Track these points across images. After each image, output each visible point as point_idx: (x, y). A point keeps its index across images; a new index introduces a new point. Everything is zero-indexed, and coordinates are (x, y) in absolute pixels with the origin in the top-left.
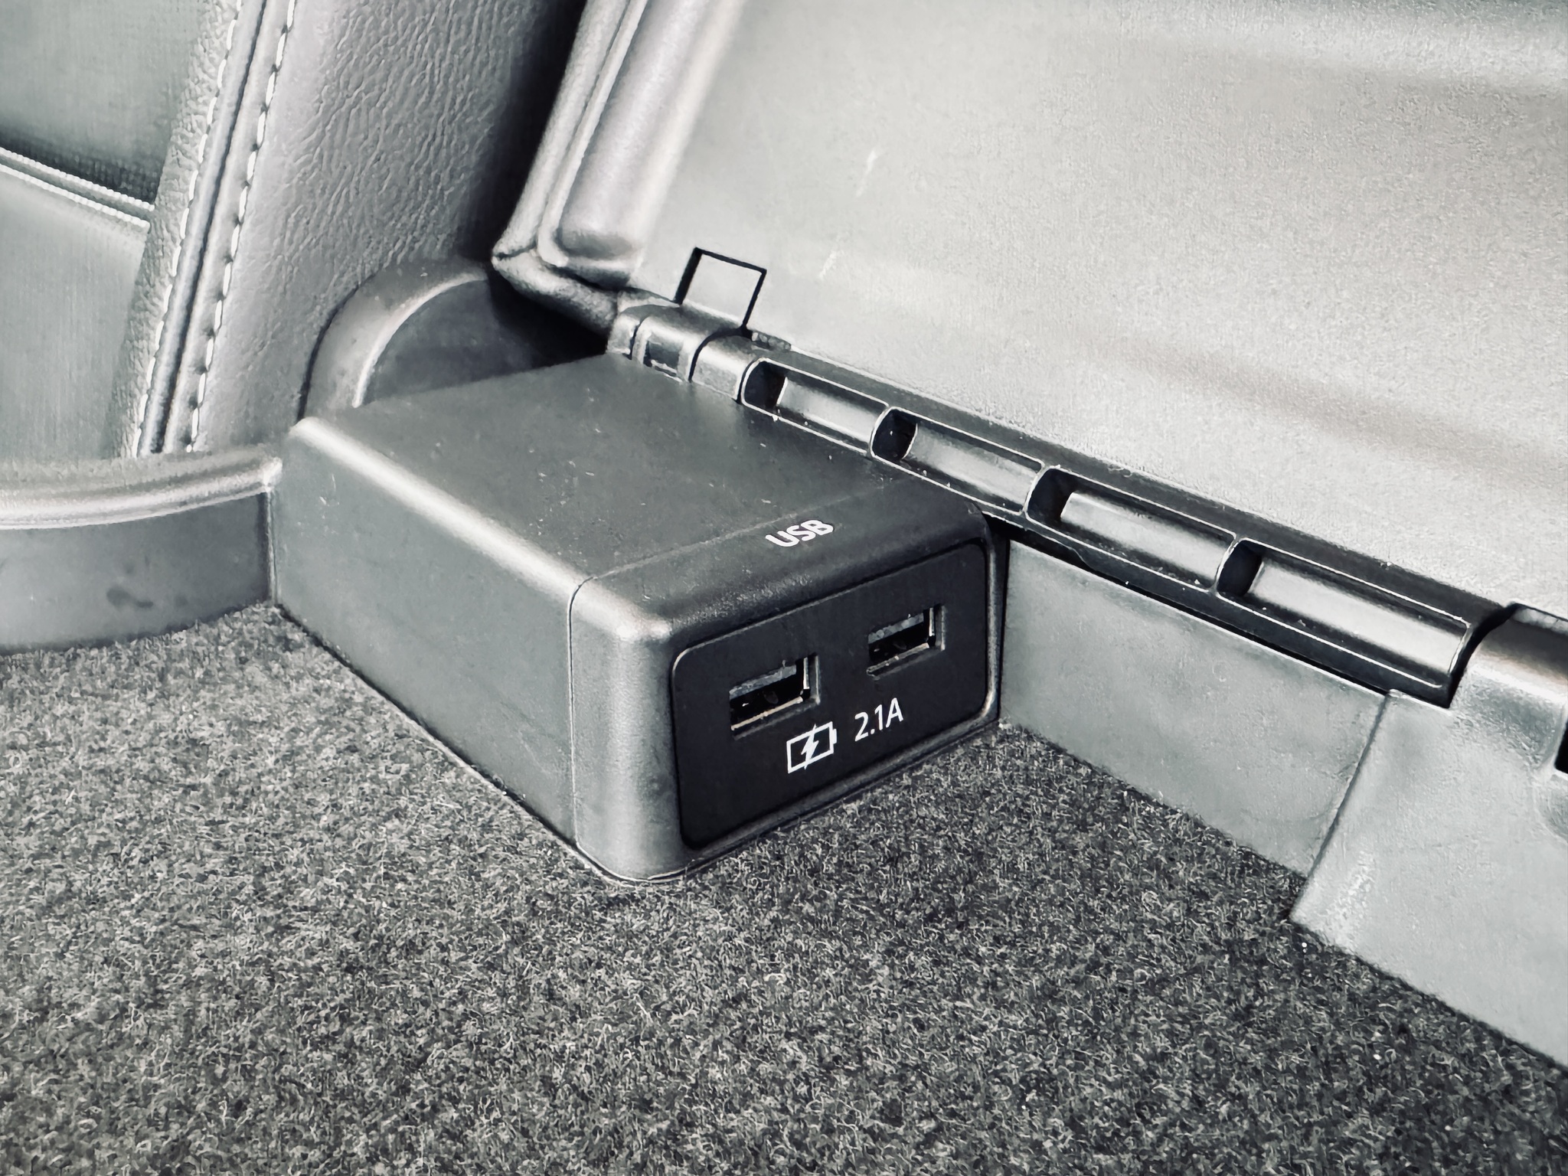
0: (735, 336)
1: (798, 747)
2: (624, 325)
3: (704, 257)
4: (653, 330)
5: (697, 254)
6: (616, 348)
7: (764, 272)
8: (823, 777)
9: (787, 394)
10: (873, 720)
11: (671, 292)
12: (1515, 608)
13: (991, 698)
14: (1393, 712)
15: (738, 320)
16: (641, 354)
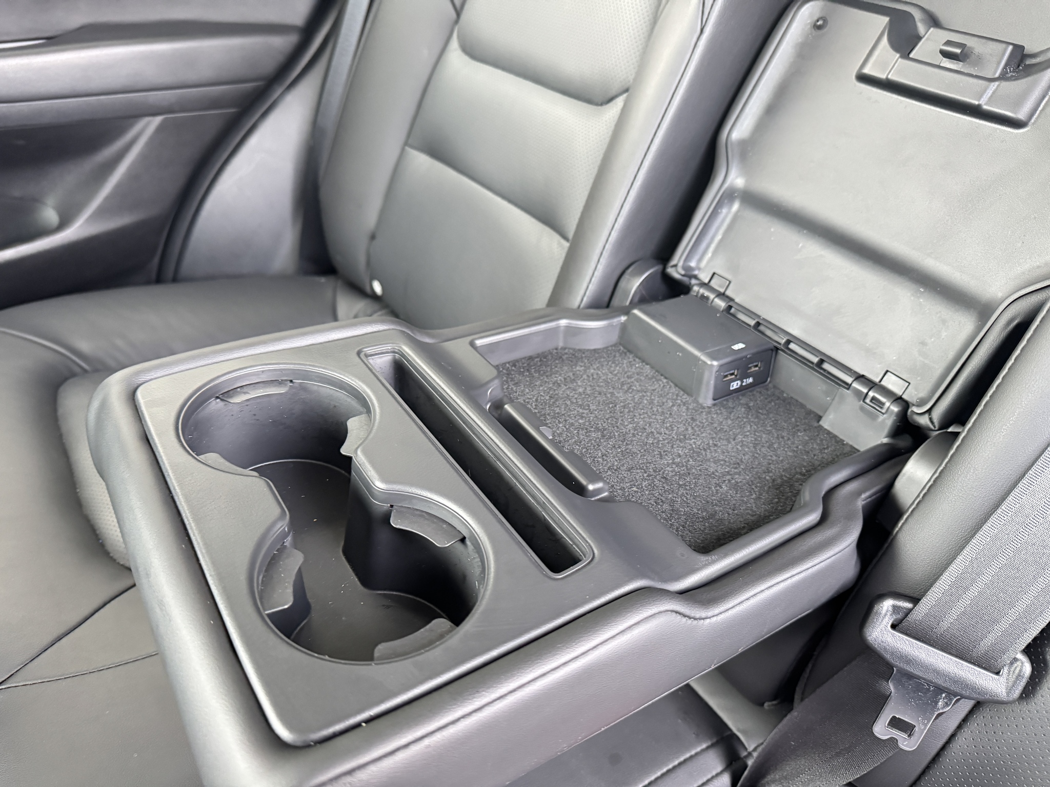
0: (722, 295)
1: (733, 385)
2: (696, 288)
3: (716, 276)
4: (702, 291)
5: (714, 274)
6: (693, 293)
7: (730, 282)
8: (736, 391)
9: (733, 310)
10: (746, 382)
11: (706, 281)
12: (863, 376)
13: (769, 379)
14: (840, 390)
15: (722, 290)
16: (699, 295)
